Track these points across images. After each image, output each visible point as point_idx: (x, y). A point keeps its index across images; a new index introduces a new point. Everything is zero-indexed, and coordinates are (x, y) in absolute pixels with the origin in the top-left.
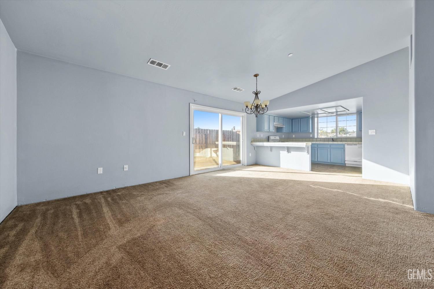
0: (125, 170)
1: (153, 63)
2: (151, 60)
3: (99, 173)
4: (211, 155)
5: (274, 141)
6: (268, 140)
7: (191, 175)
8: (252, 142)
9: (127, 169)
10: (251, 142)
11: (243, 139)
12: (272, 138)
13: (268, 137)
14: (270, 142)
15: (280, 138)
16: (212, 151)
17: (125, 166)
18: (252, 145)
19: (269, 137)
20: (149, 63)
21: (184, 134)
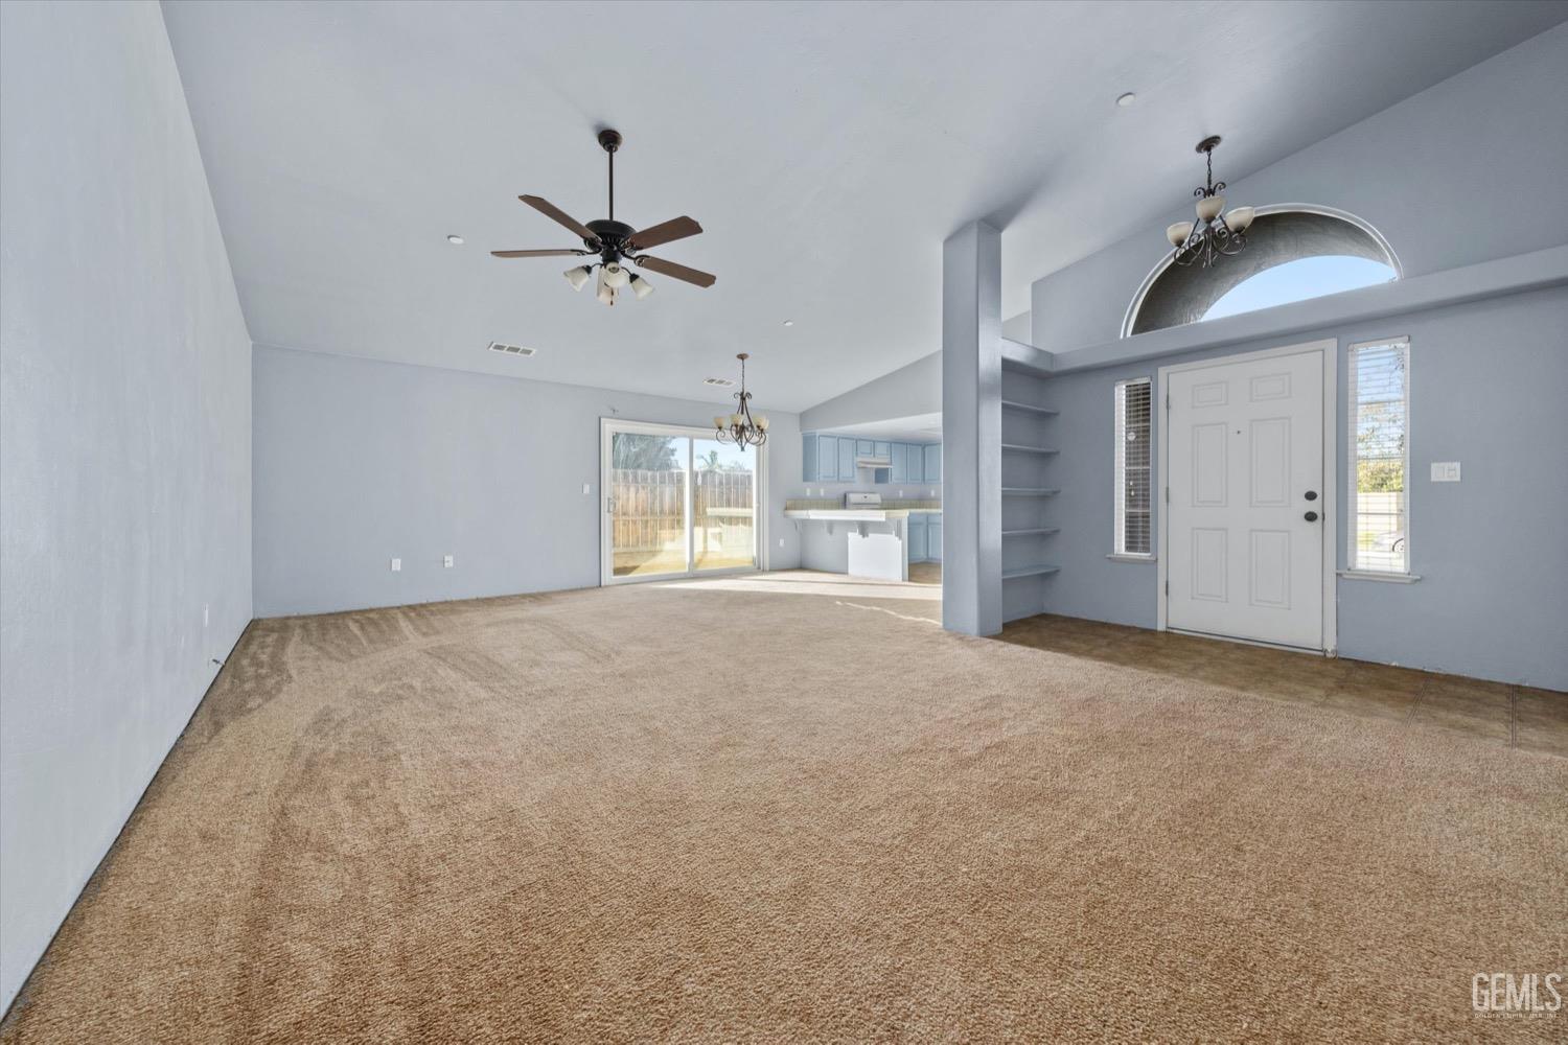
0: (446, 564)
1: (498, 347)
2: (495, 344)
3: (393, 569)
4: (705, 547)
5: (859, 506)
6: (843, 503)
7: (603, 584)
8: (786, 509)
9: (451, 565)
10: (784, 506)
11: (758, 502)
12: (853, 498)
13: (843, 497)
14: (849, 509)
15: (882, 500)
16: (709, 535)
17: (446, 559)
18: (785, 516)
19: (845, 496)
20: (491, 348)
21: (587, 489)
